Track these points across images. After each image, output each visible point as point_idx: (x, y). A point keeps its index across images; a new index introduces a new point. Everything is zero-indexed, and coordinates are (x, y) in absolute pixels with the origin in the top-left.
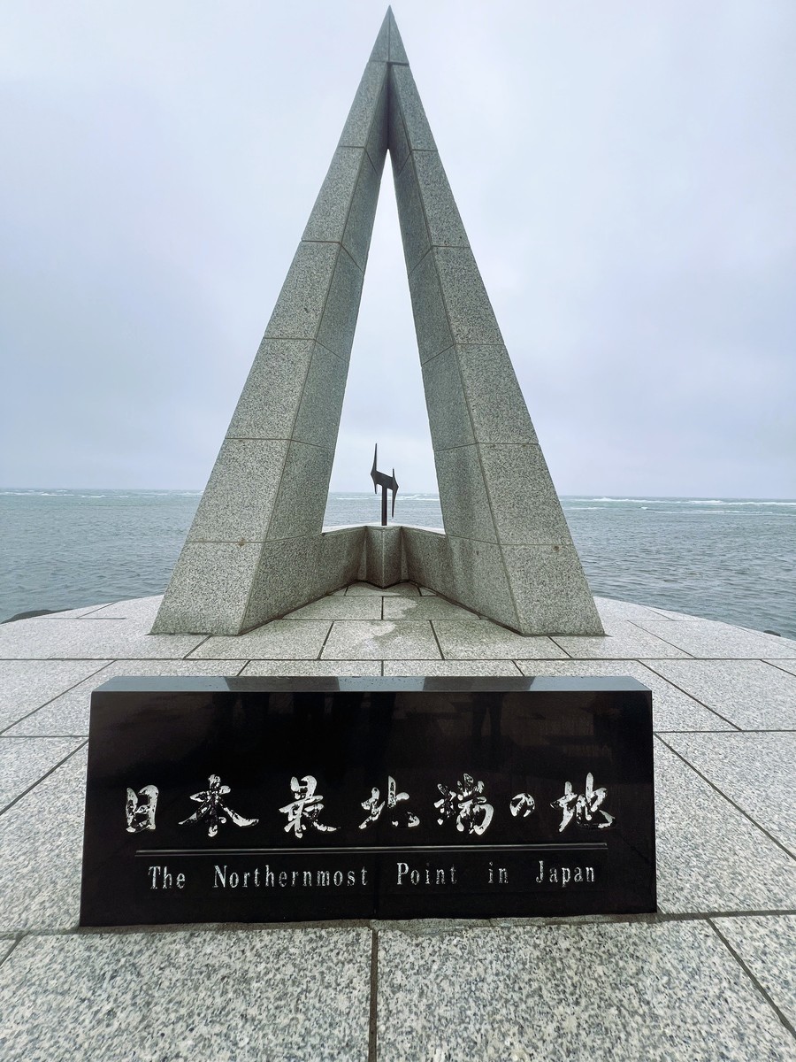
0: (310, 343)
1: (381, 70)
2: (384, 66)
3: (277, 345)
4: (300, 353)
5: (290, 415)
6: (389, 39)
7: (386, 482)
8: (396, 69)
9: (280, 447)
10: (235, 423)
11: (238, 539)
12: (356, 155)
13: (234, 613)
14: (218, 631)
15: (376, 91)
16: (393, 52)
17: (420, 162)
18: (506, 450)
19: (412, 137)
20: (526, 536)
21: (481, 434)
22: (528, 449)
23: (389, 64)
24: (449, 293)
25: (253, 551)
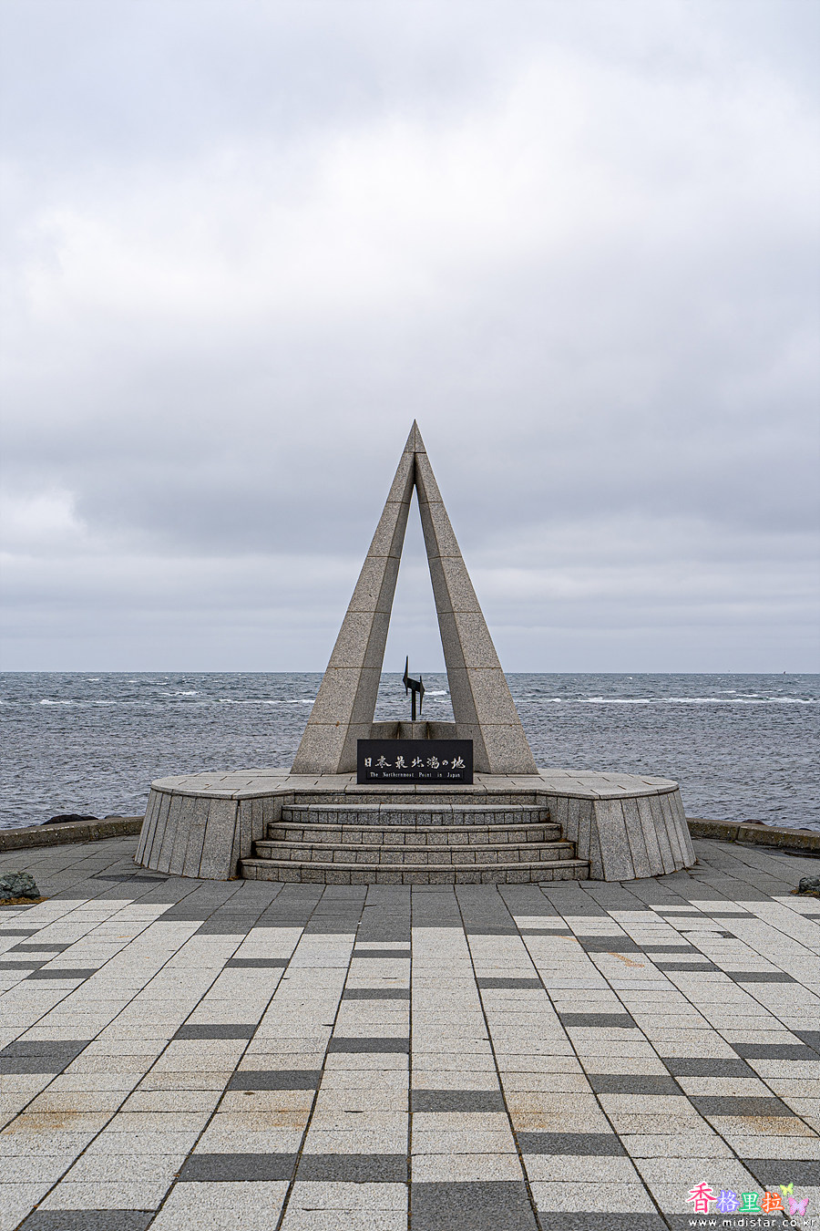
0: (373, 614)
1: (410, 457)
2: (412, 455)
3: (354, 615)
4: (367, 619)
5: (362, 654)
6: (415, 435)
7: (414, 686)
8: (418, 455)
9: (357, 671)
10: (333, 659)
11: (335, 722)
12: (397, 506)
13: (334, 762)
14: (326, 771)
15: (407, 469)
16: (417, 446)
17: (433, 509)
18: (482, 671)
19: (428, 494)
20: (494, 720)
21: (468, 663)
22: (495, 671)
23: (415, 453)
24: (450, 583)
25: (343, 729)
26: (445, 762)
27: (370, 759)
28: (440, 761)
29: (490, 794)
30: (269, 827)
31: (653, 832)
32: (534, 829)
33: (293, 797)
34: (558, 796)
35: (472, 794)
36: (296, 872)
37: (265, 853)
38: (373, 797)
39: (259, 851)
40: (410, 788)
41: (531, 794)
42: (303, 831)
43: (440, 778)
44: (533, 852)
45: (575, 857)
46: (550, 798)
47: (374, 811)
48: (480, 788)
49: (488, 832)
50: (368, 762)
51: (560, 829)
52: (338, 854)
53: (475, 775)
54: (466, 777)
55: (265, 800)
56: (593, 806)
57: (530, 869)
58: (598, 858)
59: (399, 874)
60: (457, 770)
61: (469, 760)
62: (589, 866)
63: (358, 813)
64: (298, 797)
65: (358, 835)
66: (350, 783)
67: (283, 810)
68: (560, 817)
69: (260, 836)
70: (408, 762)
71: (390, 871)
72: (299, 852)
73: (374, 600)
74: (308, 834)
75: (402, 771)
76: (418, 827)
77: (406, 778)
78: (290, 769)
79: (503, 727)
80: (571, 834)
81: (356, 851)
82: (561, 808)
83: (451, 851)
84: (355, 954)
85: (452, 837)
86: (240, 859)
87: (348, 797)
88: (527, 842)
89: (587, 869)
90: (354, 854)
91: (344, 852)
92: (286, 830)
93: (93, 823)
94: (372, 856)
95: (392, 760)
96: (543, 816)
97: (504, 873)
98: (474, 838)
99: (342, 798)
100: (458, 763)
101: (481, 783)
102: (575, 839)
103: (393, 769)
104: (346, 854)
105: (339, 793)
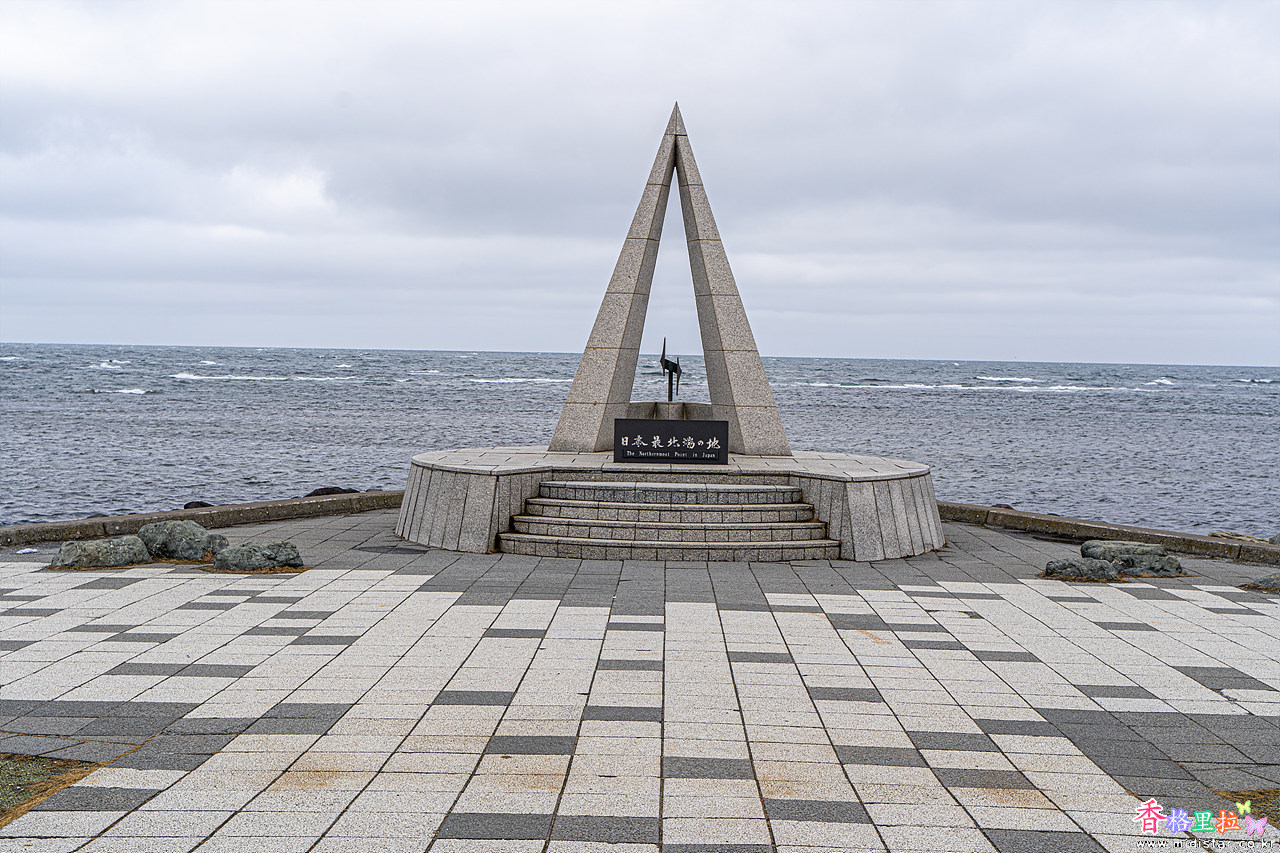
0: (631, 295)
1: (671, 140)
2: (673, 137)
3: (613, 296)
4: (626, 301)
5: (621, 335)
6: (676, 117)
7: (671, 368)
8: (679, 138)
9: (615, 352)
10: (591, 339)
11: (593, 401)
12: (657, 189)
13: (591, 441)
14: (583, 450)
15: (668, 152)
16: (678, 128)
17: (693, 191)
18: (739, 354)
19: (688, 177)
20: (750, 402)
21: (725, 346)
22: (751, 354)
23: (676, 135)
24: (708, 266)
25: (601, 408)
26: (701, 443)
27: (627, 438)
28: (696, 441)
29: (744, 475)
30: (527, 503)
31: (904, 514)
32: (786, 510)
33: (551, 474)
34: (812, 477)
35: (726, 474)
36: (552, 546)
37: (523, 528)
38: (630, 475)
39: (516, 525)
40: (665, 467)
41: (784, 475)
42: (560, 507)
43: (695, 458)
44: (785, 532)
45: (826, 537)
46: (803, 480)
47: (630, 489)
48: (735, 469)
49: (742, 511)
50: (625, 441)
51: (812, 510)
52: (594, 530)
53: (730, 456)
54: (720, 457)
55: (523, 477)
56: (845, 487)
57: (782, 548)
58: (849, 538)
59: (654, 551)
60: (712, 450)
61: (724, 441)
62: (840, 546)
63: (615, 490)
64: (555, 474)
65: (613, 512)
66: (607, 461)
67: (540, 486)
68: (812, 499)
69: (518, 512)
70: (664, 441)
71: (645, 547)
72: (556, 527)
73: (633, 282)
74: (565, 511)
75: (658, 450)
76: (673, 506)
77: (662, 458)
78: (547, 447)
79: (758, 408)
80: (822, 515)
81: (612, 527)
82: (814, 489)
83: (705, 530)
84: (610, 626)
85: (707, 516)
86: (498, 533)
87: (604, 475)
88: (780, 522)
89: (838, 549)
90: (610, 530)
91: (600, 529)
92: (544, 505)
93: (354, 496)
94: (628, 533)
95: (649, 440)
96: (796, 497)
97: (756, 551)
98: (728, 517)
99: (598, 476)
100: (713, 443)
101: (735, 464)
102: (827, 520)
103: (650, 448)
104: (602, 530)
105: (595, 471)
